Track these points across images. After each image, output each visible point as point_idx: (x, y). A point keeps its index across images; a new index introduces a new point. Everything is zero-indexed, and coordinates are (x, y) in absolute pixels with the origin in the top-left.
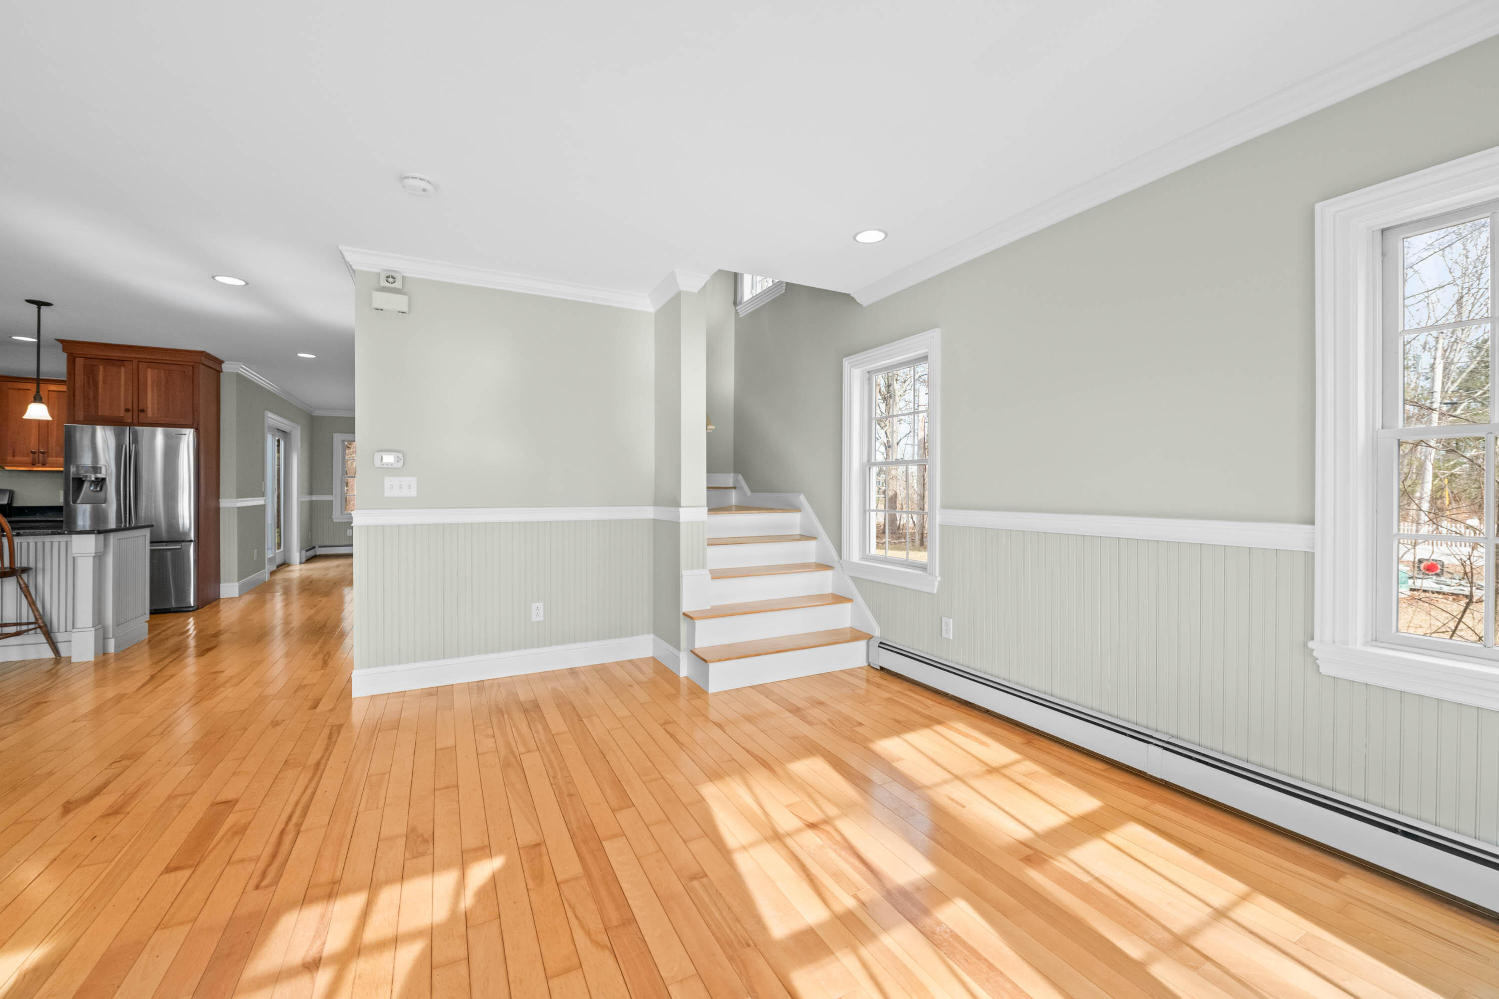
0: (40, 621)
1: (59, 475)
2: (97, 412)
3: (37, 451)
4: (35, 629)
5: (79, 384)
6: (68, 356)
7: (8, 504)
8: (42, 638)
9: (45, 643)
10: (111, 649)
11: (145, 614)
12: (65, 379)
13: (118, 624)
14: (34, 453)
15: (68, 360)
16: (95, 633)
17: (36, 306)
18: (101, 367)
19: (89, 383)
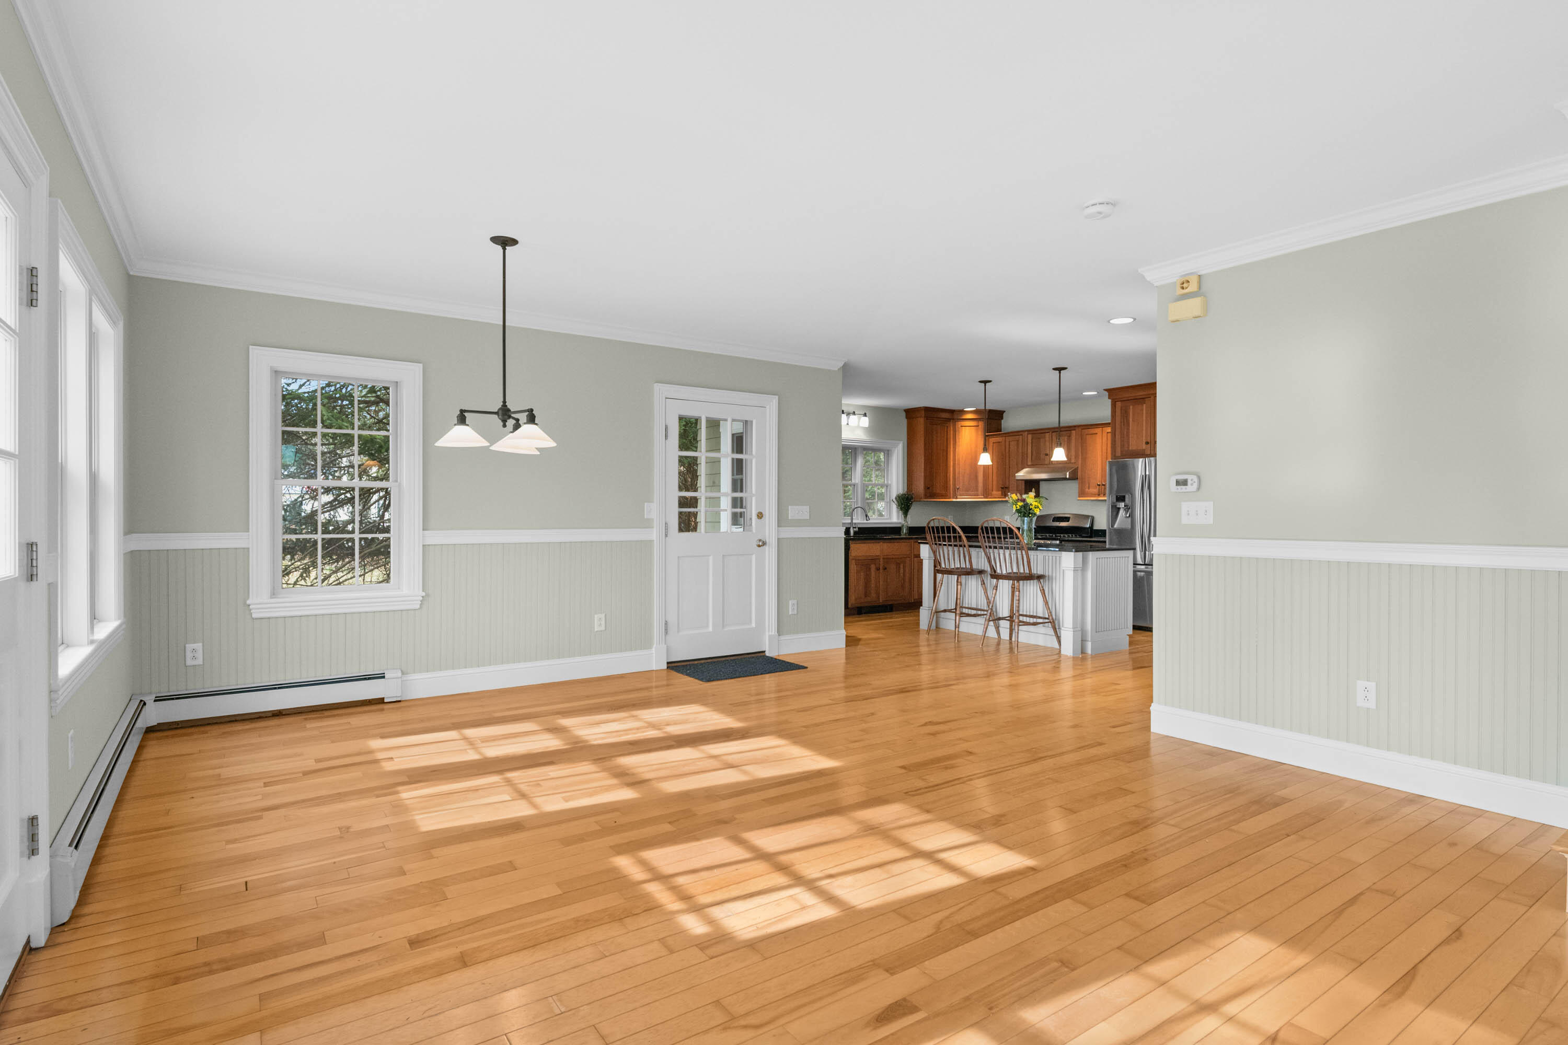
0: (1050, 618)
1: (1104, 503)
2: (1128, 448)
3: (1101, 484)
4: (1048, 622)
5: (1118, 426)
6: (1112, 402)
7: (1089, 527)
8: (1052, 632)
9: (1053, 635)
10: (1089, 651)
11: (1127, 628)
12: (1110, 422)
13: (1096, 630)
14: (1099, 485)
15: (1112, 405)
16: (1074, 634)
17: (1058, 372)
18: (1131, 407)
19: (1124, 422)
